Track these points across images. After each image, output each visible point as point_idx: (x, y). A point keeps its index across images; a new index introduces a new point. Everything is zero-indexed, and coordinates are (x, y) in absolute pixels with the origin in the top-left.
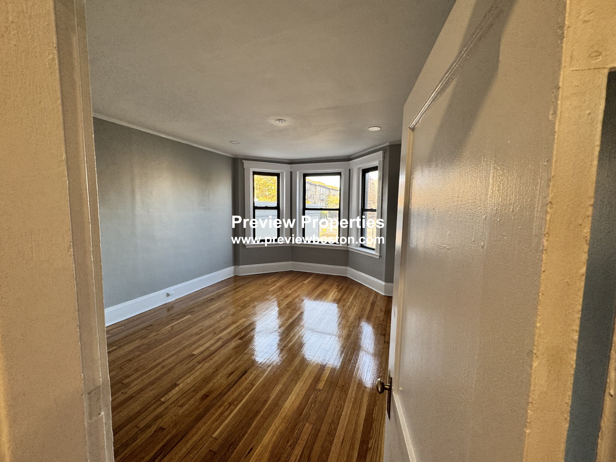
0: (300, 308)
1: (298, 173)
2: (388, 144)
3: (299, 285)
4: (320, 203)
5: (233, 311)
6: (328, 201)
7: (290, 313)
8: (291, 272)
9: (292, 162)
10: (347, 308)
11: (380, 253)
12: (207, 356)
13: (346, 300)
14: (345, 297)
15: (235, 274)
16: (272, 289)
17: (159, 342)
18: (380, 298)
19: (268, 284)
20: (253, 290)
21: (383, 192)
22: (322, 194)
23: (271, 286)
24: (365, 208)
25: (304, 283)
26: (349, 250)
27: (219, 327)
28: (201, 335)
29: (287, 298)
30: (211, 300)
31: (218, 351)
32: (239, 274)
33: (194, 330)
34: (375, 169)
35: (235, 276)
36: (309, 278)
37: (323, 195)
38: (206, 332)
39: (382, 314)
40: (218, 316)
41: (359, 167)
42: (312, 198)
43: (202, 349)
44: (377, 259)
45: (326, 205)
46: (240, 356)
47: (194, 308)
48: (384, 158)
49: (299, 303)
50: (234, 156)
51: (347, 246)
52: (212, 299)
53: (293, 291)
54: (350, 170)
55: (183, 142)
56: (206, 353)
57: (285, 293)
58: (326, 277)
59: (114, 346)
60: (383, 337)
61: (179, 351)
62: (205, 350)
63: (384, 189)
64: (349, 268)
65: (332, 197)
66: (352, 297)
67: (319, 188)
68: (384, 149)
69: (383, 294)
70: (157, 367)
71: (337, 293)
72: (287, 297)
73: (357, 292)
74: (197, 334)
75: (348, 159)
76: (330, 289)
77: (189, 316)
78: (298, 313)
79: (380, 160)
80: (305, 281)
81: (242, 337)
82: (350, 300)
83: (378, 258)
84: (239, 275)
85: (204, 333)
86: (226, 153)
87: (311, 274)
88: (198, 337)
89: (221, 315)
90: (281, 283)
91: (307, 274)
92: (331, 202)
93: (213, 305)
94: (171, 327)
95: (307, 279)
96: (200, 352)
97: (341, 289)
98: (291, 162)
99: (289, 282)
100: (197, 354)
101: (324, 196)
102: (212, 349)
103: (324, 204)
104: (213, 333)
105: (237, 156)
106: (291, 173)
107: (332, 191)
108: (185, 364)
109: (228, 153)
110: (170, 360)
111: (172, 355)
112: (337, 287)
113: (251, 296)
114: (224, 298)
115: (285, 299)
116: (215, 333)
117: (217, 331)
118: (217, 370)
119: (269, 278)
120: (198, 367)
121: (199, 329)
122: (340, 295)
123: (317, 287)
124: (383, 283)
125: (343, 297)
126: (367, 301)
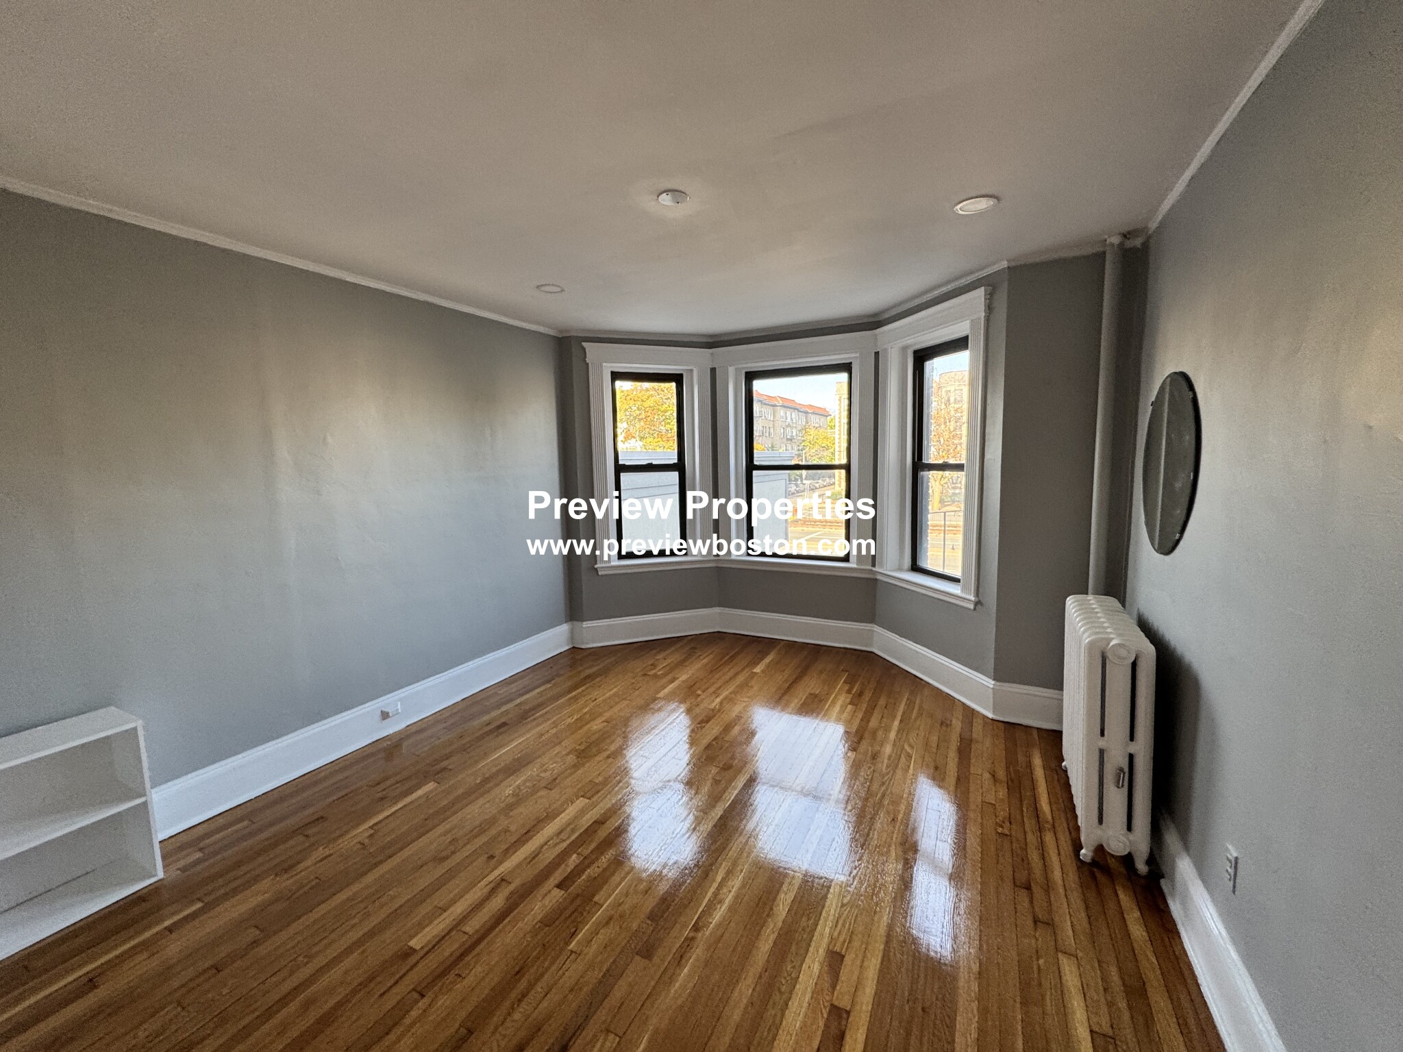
0: (746, 763)
1: (731, 370)
2: (1005, 264)
3: (741, 679)
4: (786, 446)
5: (553, 770)
6: (804, 441)
7: (716, 782)
8: (718, 637)
9: (714, 342)
10: (888, 767)
11: (977, 594)
12: (452, 959)
13: (880, 733)
14: (873, 723)
15: (572, 643)
16: (666, 691)
17: (322, 888)
18: (980, 727)
19: (655, 676)
20: (615, 695)
21: (988, 412)
22: (789, 426)
23: (665, 680)
24: (925, 461)
25: (756, 673)
26: (879, 577)
27: (507, 831)
28: (448, 865)
29: (708, 725)
30: (499, 727)
31: (486, 941)
32: (583, 643)
33: (432, 841)
34: (959, 344)
35: (574, 647)
36: (767, 654)
37: (792, 428)
38: (470, 849)
39: (1002, 793)
40: (507, 789)
41: (904, 343)
42: (767, 434)
43: (442, 926)
44: (970, 609)
45: (799, 450)
46: (552, 963)
47: (448, 757)
48: (990, 308)
49: (741, 744)
50: (561, 331)
51: (870, 568)
52: (504, 724)
53: (725, 699)
54: (877, 354)
55: (414, 296)
56: (449, 949)
57: (702, 706)
58: (815, 653)
59: (192, 902)
60: (1023, 895)
61: (371, 934)
62: (448, 934)
63: (989, 401)
64: (877, 629)
65: (812, 432)
66: (896, 723)
67: (781, 412)
68: (990, 283)
69: (990, 715)
70: (287, 1004)
71: (850, 707)
72: (707, 722)
73: (910, 704)
74: (440, 859)
75: (873, 322)
76: (829, 694)
77: (430, 786)
78: (740, 782)
79: (975, 317)
80: (756, 664)
81: (566, 879)
82: (892, 735)
83: (972, 607)
84: (583, 647)
85: (458, 858)
86: (538, 323)
87: (771, 643)
88: (440, 870)
89: (518, 787)
90: (690, 672)
91: (760, 642)
92: (810, 442)
93: (502, 746)
94: (371, 827)
95: (762, 659)
96: (429, 942)
97: (860, 694)
98: (712, 343)
99: (713, 670)
100: (422, 948)
101: (794, 431)
102: (472, 926)
103: (796, 448)
104: (486, 856)
105: (567, 331)
106: (713, 370)
107: (812, 417)
108: (376, 996)
109: (544, 325)
110: (336, 973)
111: (349, 951)
112: (847, 687)
113: (607, 715)
114: (534, 723)
115: (702, 728)
116: (492, 857)
117: (498, 850)
118: (470, 1032)
119: (660, 656)
120: (414, 1013)
121: (449, 838)
122: (860, 715)
123: (789, 688)
124: (990, 683)
125: (868, 721)
126: (943, 742)
